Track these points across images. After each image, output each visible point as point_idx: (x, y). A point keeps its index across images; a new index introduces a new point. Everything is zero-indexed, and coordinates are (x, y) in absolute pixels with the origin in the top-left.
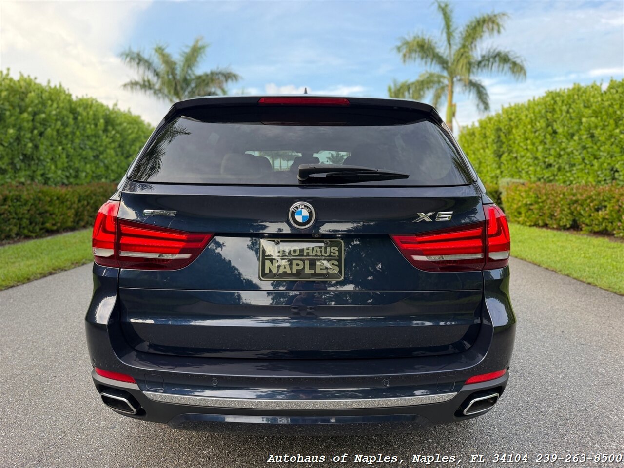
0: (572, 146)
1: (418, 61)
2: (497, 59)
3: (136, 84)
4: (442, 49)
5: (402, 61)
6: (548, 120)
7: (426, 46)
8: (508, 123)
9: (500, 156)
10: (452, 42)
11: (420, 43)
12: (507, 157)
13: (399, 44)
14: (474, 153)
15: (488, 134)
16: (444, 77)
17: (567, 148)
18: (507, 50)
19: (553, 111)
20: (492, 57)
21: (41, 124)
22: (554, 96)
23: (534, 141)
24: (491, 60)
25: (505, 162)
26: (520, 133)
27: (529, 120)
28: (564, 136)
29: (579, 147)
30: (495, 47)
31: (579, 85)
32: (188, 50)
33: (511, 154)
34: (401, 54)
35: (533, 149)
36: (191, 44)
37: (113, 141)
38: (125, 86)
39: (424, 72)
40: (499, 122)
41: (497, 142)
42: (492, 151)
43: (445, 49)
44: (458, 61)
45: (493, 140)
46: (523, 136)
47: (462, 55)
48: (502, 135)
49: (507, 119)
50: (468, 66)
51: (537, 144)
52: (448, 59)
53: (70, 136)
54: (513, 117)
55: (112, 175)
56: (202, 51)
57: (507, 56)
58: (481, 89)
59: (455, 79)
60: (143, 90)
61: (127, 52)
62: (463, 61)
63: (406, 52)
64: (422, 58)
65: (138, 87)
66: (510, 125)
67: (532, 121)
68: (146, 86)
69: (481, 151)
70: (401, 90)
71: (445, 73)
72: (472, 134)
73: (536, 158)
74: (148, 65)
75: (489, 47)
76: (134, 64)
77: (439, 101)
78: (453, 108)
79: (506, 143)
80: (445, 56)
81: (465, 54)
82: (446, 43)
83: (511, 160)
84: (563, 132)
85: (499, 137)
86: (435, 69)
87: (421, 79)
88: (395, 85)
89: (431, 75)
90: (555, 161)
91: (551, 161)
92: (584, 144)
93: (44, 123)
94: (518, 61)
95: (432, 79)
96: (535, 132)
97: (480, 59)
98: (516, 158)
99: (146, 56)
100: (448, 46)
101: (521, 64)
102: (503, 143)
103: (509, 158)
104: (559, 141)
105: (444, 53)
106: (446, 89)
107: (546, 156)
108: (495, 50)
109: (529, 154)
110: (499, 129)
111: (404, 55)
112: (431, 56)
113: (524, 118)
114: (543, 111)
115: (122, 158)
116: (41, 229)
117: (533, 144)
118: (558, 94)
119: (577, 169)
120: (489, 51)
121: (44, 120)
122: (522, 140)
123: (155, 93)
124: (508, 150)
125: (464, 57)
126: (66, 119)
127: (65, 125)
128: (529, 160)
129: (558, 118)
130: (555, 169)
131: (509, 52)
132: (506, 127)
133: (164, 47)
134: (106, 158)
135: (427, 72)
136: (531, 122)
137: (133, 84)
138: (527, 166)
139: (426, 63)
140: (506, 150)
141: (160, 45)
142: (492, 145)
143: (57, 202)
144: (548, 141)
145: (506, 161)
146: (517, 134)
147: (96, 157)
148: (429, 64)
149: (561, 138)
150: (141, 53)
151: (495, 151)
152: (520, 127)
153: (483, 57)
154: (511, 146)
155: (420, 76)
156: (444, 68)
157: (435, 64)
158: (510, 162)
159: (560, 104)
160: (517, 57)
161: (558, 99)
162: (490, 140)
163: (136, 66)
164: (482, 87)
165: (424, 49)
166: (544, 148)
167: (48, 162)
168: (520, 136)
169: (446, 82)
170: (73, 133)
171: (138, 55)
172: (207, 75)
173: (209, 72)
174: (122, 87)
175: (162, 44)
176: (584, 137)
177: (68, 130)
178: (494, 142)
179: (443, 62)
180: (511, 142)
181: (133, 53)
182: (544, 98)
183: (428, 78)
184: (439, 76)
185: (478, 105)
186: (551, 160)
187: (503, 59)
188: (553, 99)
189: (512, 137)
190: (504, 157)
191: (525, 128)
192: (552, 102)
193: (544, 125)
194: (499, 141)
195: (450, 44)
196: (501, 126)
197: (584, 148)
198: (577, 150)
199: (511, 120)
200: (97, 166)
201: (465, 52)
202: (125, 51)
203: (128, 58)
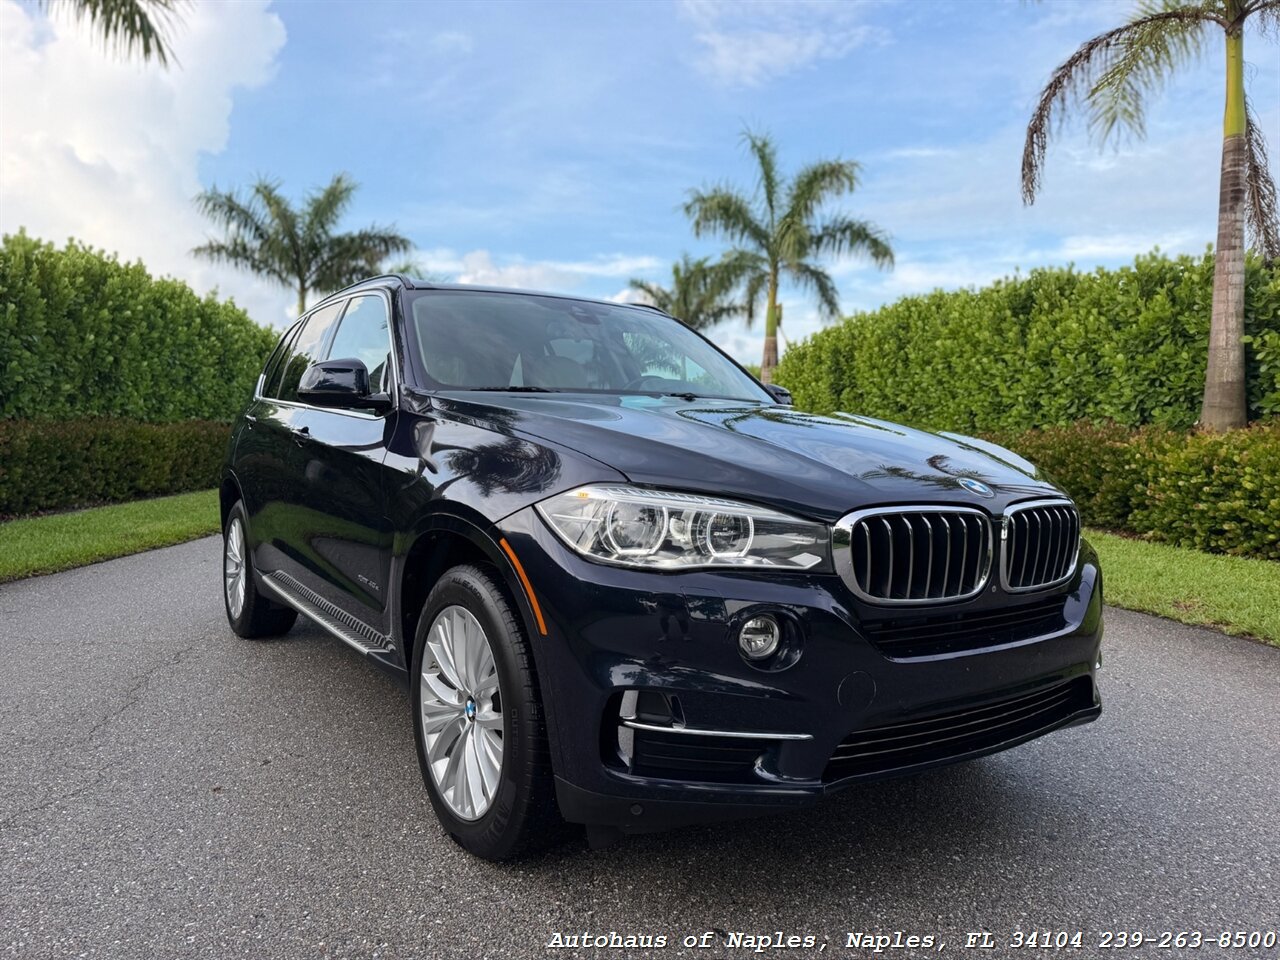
0: (926, 380)
1: (720, 231)
2: (848, 233)
3: (220, 249)
4: (758, 211)
5: (694, 232)
6: (900, 340)
7: (733, 208)
8: (850, 342)
9: (839, 393)
10: (774, 203)
11: (722, 204)
12: (849, 393)
13: (688, 200)
14: (804, 388)
15: (824, 356)
16: (763, 260)
17: (922, 382)
18: (862, 220)
19: (907, 328)
20: (839, 229)
21: (123, 326)
22: (910, 304)
23: (883, 370)
24: (838, 236)
25: (846, 403)
26: (864, 359)
27: (875, 338)
28: (917, 363)
29: (934, 382)
30: (844, 214)
31: (941, 290)
32: (320, 195)
33: (855, 390)
34: (692, 222)
35: (881, 382)
36: (327, 184)
37: (211, 355)
38: (198, 251)
39: (731, 248)
40: (838, 339)
41: (836, 371)
42: (828, 385)
43: (764, 214)
44: (783, 236)
45: (830, 368)
46: (868, 363)
47: (789, 227)
48: (842, 359)
49: (848, 335)
50: (797, 247)
51: (886, 376)
52: (769, 230)
53: (157, 345)
54: (856, 332)
55: (206, 409)
56: (344, 195)
57: (864, 229)
58: (823, 280)
59: (780, 265)
60: (232, 262)
61: (209, 194)
62: (790, 239)
63: (700, 217)
64: (726, 228)
65: (224, 254)
66: (852, 344)
67: (880, 340)
68: (238, 252)
69: (813, 384)
70: (693, 280)
71: (764, 254)
72: (802, 357)
73: (885, 397)
74: (245, 217)
75: (835, 213)
76: (220, 215)
77: (755, 297)
78: (777, 311)
79: (848, 374)
80: (763, 226)
81: (793, 227)
82: (765, 204)
83: (855, 398)
84: (917, 358)
85: (838, 363)
86: (749, 245)
87: (726, 261)
88: (686, 264)
89: (742, 255)
90: (908, 401)
91: (903, 402)
92: (939, 377)
93: (127, 324)
94: (881, 237)
95: (744, 263)
96: (884, 357)
97: (820, 232)
98: (861, 395)
99: (242, 200)
100: (769, 208)
101: (885, 243)
102: (844, 373)
103: (852, 394)
104: (913, 372)
105: (762, 221)
106: (767, 278)
107: (897, 392)
108: (844, 219)
109: (875, 390)
110: (836, 352)
111: (698, 224)
112: (741, 226)
113: (868, 335)
114: (894, 327)
115: (222, 382)
116: (130, 489)
117: (881, 376)
118: (915, 303)
119: (935, 413)
120: (835, 221)
121: (129, 320)
122: (867, 369)
123: (253, 266)
124: (851, 383)
125: (790, 231)
126: (152, 317)
127: (152, 327)
128: (876, 400)
129: (912, 338)
130: (909, 412)
131: (866, 223)
132: (847, 349)
133: (273, 186)
134: (200, 381)
135: (735, 249)
136: (879, 343)
137: (215, 250)
138: (874, 409)
139: (732, 235)
140: (848, 383)
141: (267, 182)
142: (828, 374)
143: (152, 447)
144: (899, 371)
145: (848, 400)
146: (860, 360)
147: (188, 379)
148: (737, 237)
149: (915, 369)
150: (234, 198)
151: (832, 384)
152: (865, 348)
153: (825, 228)
154: (854, 378)
155: (724, 256)
156: (762, 245)
157: (748, 238)
158: (853, 403)
159: (915, 316)
160: (880, 232)
161: (913, 309)
162: (824, 367)
163: (224, 219)
164: (827, 277)
165: (728, 212)
166: (894, 381)
167: (128, 386)
168: (864, 362)
169: (766, 268)
170: (162, 341)
171: (229, 199)
172: (352, 240)
173: (356, 233)
174: (193, 254)
175: (270, 181)
176: (940, 367)
177: (155, 335)
178: (831, 371)
179: (758, 234)
180: (854, 372)
181: (220, 196)
182: (896, 307)
183: (736, 259)
184: (757, 259)
185: (820, 308)
186: (902, 399)
187: (857, 235)
188: (908, 309)
189: (855, 363)
190: (845, 394)
191: (871, 351)
192: (907, 313)
193: (894, 347)
194: (837, 369)
195: (772, 207)
196: (841, 345)
197: (940, 382)
198: (932, 386)
199: (853, 337)
200: (189, 394)
201: (793, 222)
202: (206, 192)
203: (210, 205)
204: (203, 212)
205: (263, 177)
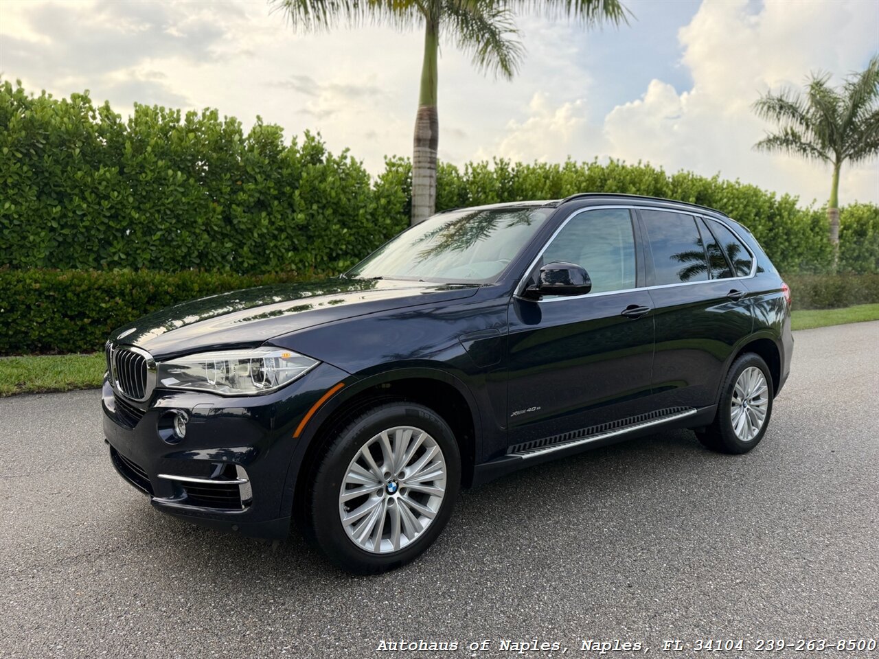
3: (776, 139)
38: (759, 145)
60: (785, 148)
61: (764, 100)
65: (777, 144)
68: (791, 139)
74: (793, 111)
76: (773, 114)
123: (801, 149)
133: (825, 80)
137: (771, 141)
150: (784, 99)
163: (776, 116)
171: (780, 100)
174: (756, 148)
181: (773, 99)
202: (762, 98)
203: (765, 108)
204: (760, 113)
205: (815, 76)
